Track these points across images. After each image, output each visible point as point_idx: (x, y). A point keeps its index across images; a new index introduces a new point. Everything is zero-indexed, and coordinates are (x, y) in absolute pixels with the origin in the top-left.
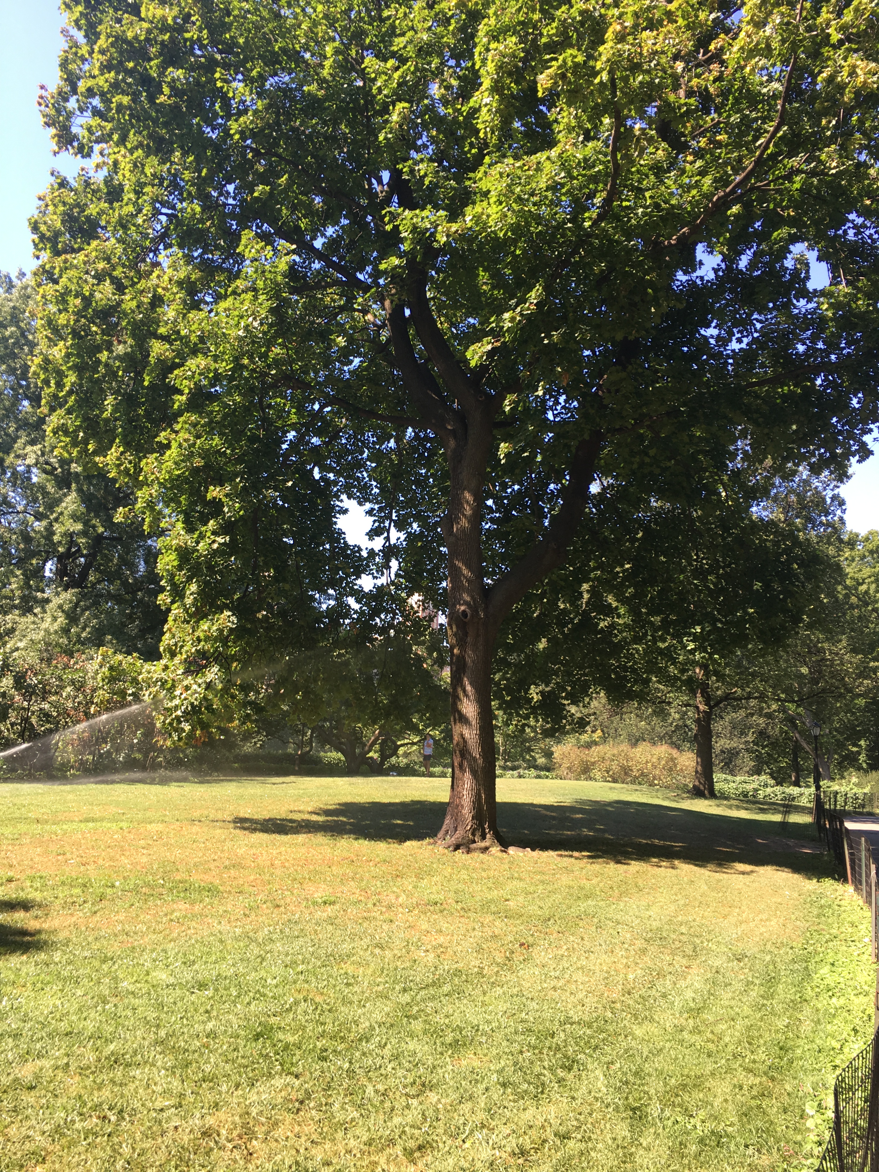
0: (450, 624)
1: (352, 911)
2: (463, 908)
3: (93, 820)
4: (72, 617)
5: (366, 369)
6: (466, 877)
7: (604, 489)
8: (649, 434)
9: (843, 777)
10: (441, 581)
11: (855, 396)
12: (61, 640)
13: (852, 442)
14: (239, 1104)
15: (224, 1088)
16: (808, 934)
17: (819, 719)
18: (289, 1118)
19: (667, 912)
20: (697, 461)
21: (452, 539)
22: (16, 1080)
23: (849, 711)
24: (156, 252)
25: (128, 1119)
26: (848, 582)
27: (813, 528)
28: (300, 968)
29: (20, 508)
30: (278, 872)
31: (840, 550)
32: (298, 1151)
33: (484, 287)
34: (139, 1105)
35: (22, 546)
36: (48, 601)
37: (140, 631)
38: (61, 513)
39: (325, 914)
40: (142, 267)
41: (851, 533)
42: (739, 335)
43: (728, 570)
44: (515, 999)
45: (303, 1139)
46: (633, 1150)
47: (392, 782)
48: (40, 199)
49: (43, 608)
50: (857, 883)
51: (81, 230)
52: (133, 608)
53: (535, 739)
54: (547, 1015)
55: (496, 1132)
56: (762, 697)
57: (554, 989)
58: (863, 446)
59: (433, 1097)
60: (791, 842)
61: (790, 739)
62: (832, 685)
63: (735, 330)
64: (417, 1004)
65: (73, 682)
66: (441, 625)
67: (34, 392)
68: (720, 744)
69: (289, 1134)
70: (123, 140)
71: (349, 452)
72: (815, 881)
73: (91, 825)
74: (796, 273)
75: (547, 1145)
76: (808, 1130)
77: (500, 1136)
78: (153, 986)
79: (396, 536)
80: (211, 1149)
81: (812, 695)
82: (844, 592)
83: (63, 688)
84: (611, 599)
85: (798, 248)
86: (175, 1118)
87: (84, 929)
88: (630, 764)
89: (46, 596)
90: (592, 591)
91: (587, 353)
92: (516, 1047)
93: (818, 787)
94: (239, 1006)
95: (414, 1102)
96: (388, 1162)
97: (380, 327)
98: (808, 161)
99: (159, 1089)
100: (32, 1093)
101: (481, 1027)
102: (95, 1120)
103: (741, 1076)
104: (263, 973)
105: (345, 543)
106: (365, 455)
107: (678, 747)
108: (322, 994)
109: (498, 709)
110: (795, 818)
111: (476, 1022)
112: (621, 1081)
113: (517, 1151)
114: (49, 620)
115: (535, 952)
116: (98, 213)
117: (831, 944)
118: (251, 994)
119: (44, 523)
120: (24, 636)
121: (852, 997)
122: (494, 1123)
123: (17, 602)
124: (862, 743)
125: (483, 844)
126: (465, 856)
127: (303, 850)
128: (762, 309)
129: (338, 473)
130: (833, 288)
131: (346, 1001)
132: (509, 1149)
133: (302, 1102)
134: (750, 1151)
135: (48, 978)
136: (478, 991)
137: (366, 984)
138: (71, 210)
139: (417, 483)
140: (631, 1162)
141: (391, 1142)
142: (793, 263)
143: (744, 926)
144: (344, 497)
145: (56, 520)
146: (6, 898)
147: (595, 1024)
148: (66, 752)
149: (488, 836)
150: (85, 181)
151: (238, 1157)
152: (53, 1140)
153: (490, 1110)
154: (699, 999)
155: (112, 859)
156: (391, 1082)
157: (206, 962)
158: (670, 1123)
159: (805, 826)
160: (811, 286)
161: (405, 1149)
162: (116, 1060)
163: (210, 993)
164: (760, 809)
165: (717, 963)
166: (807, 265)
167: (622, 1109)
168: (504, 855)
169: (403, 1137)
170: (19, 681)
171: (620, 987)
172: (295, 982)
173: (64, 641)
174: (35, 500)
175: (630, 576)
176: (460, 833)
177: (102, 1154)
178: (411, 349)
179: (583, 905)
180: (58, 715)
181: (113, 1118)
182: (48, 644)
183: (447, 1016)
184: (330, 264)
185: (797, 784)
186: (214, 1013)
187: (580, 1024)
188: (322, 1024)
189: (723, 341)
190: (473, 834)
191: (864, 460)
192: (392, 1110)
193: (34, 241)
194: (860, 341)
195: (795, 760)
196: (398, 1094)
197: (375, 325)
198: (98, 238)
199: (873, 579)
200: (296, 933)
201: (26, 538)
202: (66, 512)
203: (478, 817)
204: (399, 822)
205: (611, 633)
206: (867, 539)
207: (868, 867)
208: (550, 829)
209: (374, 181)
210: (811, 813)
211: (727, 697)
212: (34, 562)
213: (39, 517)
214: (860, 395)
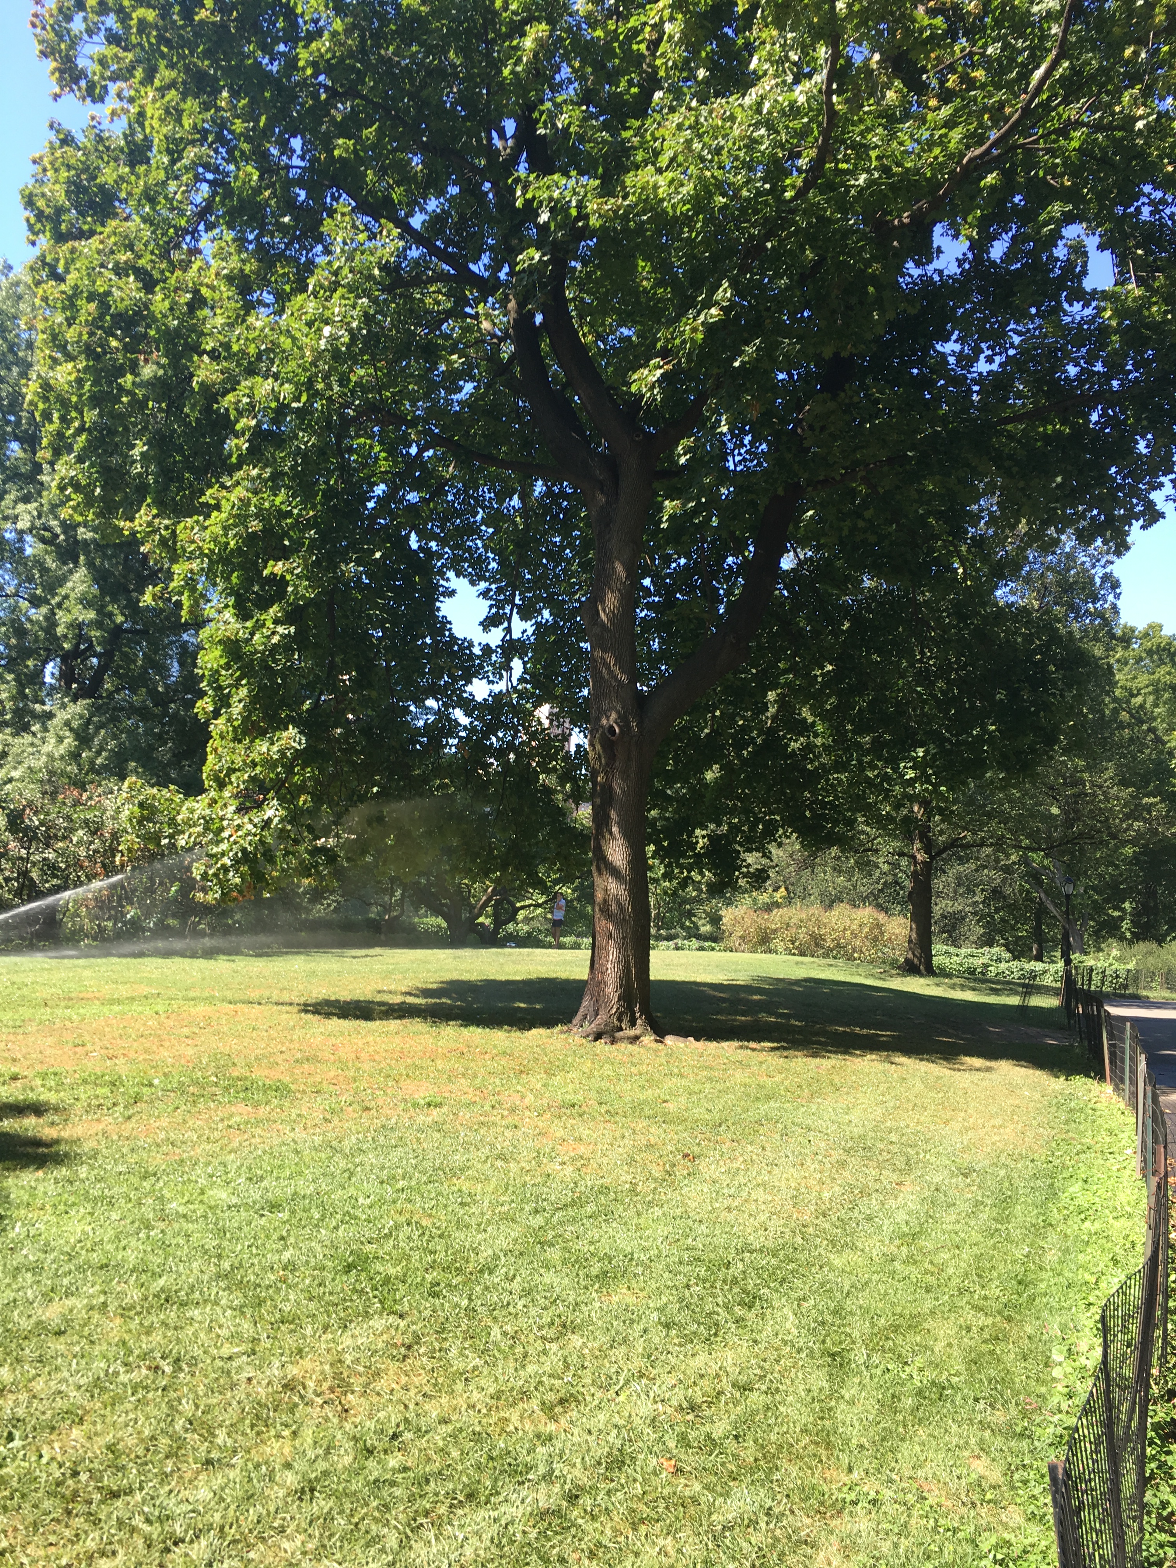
0: (591, 744)
1: (465, 1115)
2: (608, 1112)
3: (119, 1002)
4: (83, 738)
5: (483, 397)
6: (611, 1073)
7: (800, 563)
8: (863, 489)
9: (1100, 950)
10: (581, 687)
11: (1143, 437)
12: (69, 768)
13: (1135, 501)
14: (328, 1350)
15: (309, 1331)
16: (1054, 1145)
17: (1073, 874)
18: (394, 1366)
19: (872, 1116)
20: (926, 525)
21: (597, 630)
22: (39, 1323)
23: (1112, 864)
24: (194, 233)
25: (187, 1370)
26: (1118, 692)
27: (1076, 618)
28: (401, 1184)
29: (10, 590)
30: (366, 1066)
31: (1109, 649)
32: (406, 1407)
33: (645, 283)
34: (201, 1352)
35: (13, 641)
36: (50, 715)
37: (174, 755)
38: (66, 597)
39: (430, 1119)
40: (176, 256)
41: (1125, 626)
42: (990, 352)
43: (962, 673)
44: (678, 1221)
45: (412, 1393)
46: (833, 1403)
47: (510, 955)
48: (34, 162)
49: (43, 723)
50: (1118, 1081)
51: (92, 205)
52: (163, 725)
53: (698, 901)
54: (720, 1241)
55: (658, 1383)
56: (999, 845)
57: (729, 1209)
58: (1150, 505)
59: (576, 1340)
60: (1032, 1031)
61: (1032, 900)
62: (1092, 828)
63: (983, 345)
64: (553, 1228)
65: (86, 822)
66: (578, 746)
67: (26, 431)
68: (941, 907)
69: (394, 1386)
70: (149, 79)
71: (459, 514)
72: (1062, 1078)
73: (116, 1008)
74: (1069, 267)
75: (723, 1399)
76: (1054, 1379)
77: (664, 1388)
78: (210, 1208)
79: (521, 628)
80: (296, 1405)
81: (1066, 841)
82: (1111, 706)
83: (72, 830)
84: (806, 713)
85: (1072, 232)
86: (249, 1368)
87: (115, 1137)
88: (823, 932)
89: (47, 708)
90: (781, 701)
91: (781, 376)
92: (681, 1280)
93: (1068, 962)
94: (323, 1232)
95: (554, 1347)
96: (522, 1417)
97: (501, 340)
98: (1092, 109)
99: (224, 1332)
100: (62, 1339)
101: (636, 1256)
102: (144, 1371)
103: (969, 1316)
104: (352, 1191)
105: (451, 635)
106: (479, 518)
107: (886, 910)
108: (430, 1216)
109: (653, 857)
110: (1038, 1001)
111: (629, 1249)
112: (815, 1321)
113: (685, 1405)
114: (53, 741)
115: (702, 1164)
116: (115, 181)
117: (1083, 1157)
118: (338, 1217)
119: (44, 610)
120: (20, 763)
121: (1111, 1221)
122: (655, 1372)
123: (8, 717)
124: (1127, 905)
125: (632, 1033)
126: (608, 1047)
127: (397, 1040)
128: (1021, 315)
129: (442, 542)
130: (1118, 289)
131: (461, 1225)
132: (674, 1403)
133: (409, 1347)
134: (981, 1405)
135: (72, 1199)
136: (631, 1212)
137: (486, 1204)
138: (78, 176)
139: (549, 555)
140: (831, 1418)
141: (525, 1395)
142: (1065, 251)
143: (970, 1134)
144: (451, 574)
145: (59, 605)
146: (11, 1100)
147: (782, 1253)
148: (78, 916)
149: (639, 1021)
150: (97, 135)
151: (330, 1415)
152: (92, 1396)
153: (649, 1356)
154: (913, 1222)
155: (146, 1051)
156: (523, 1322)
157: (278, 1178)
158: (879, 1372)
159: (1050, 1011)
160: (1088, 284)
161: (543, 1403)
162: (167, 1299)
163: (285, 1216)
164: (992, 989)
165: (937, 1179)
166: (1085, 254)
167: (818, 1354)
168: (660, 1046)
169: (541, 1388)
170: (15, 821)
171: (813, 1208)
172: (394, 1202)
173: (72, 769)
174: (30, 579)
175: (831, 680)
176: (601, 1018)
177: (155, 1412)
178: (544, 369)
179: (763, 1108)
180: (68, 866)
181: (168, 1369)
182: (52, 773)
183: (592, 1243)
184: (433, 251)
185: (1039, 958)
186: (292, 1240)
187: (762, 1252)
188: (431, 1252)
189: (967, 360)
190: (620, 1020)
191: (1150, 525)
192: (525, 1356)
193: (28, 220)
194: (1153, 361)
195: (1038, 928)
196: (532, 1337)
197: (494, 336)
198: (115, 215)
199: (1151, 688)
200: (393, 1142)
201: (20, 632)
202: (72, 595)
203: (627, 997)
204: (522, 1005)
205: (805, 758)
206: (1146, 635)
207: (1134, 1061)
208: (717, 1014)
209: (494, 134)
210: (1058, 994)
211: (953, 844)
212: (30, 663)
213: (35, 602)
214: (1149, 436)
